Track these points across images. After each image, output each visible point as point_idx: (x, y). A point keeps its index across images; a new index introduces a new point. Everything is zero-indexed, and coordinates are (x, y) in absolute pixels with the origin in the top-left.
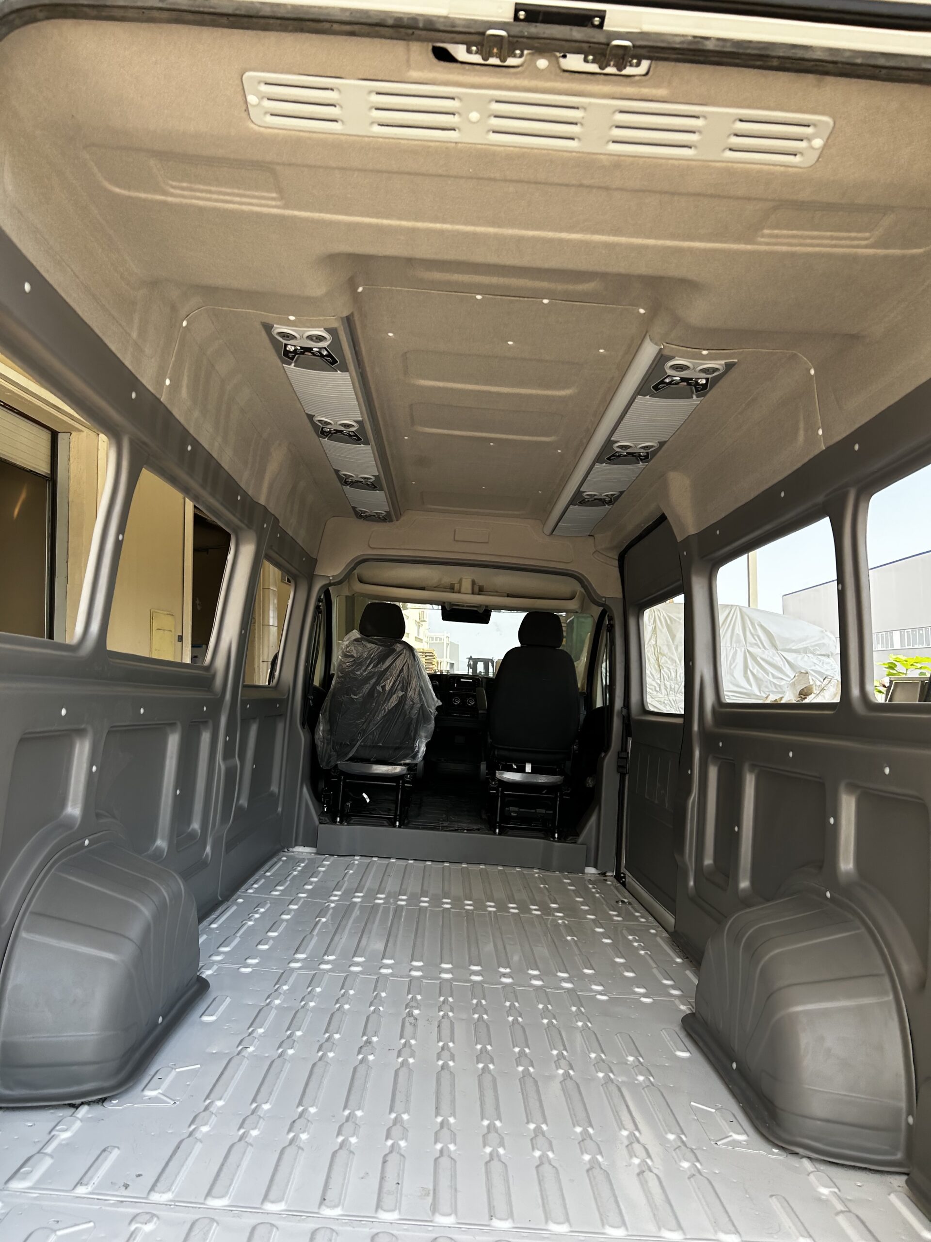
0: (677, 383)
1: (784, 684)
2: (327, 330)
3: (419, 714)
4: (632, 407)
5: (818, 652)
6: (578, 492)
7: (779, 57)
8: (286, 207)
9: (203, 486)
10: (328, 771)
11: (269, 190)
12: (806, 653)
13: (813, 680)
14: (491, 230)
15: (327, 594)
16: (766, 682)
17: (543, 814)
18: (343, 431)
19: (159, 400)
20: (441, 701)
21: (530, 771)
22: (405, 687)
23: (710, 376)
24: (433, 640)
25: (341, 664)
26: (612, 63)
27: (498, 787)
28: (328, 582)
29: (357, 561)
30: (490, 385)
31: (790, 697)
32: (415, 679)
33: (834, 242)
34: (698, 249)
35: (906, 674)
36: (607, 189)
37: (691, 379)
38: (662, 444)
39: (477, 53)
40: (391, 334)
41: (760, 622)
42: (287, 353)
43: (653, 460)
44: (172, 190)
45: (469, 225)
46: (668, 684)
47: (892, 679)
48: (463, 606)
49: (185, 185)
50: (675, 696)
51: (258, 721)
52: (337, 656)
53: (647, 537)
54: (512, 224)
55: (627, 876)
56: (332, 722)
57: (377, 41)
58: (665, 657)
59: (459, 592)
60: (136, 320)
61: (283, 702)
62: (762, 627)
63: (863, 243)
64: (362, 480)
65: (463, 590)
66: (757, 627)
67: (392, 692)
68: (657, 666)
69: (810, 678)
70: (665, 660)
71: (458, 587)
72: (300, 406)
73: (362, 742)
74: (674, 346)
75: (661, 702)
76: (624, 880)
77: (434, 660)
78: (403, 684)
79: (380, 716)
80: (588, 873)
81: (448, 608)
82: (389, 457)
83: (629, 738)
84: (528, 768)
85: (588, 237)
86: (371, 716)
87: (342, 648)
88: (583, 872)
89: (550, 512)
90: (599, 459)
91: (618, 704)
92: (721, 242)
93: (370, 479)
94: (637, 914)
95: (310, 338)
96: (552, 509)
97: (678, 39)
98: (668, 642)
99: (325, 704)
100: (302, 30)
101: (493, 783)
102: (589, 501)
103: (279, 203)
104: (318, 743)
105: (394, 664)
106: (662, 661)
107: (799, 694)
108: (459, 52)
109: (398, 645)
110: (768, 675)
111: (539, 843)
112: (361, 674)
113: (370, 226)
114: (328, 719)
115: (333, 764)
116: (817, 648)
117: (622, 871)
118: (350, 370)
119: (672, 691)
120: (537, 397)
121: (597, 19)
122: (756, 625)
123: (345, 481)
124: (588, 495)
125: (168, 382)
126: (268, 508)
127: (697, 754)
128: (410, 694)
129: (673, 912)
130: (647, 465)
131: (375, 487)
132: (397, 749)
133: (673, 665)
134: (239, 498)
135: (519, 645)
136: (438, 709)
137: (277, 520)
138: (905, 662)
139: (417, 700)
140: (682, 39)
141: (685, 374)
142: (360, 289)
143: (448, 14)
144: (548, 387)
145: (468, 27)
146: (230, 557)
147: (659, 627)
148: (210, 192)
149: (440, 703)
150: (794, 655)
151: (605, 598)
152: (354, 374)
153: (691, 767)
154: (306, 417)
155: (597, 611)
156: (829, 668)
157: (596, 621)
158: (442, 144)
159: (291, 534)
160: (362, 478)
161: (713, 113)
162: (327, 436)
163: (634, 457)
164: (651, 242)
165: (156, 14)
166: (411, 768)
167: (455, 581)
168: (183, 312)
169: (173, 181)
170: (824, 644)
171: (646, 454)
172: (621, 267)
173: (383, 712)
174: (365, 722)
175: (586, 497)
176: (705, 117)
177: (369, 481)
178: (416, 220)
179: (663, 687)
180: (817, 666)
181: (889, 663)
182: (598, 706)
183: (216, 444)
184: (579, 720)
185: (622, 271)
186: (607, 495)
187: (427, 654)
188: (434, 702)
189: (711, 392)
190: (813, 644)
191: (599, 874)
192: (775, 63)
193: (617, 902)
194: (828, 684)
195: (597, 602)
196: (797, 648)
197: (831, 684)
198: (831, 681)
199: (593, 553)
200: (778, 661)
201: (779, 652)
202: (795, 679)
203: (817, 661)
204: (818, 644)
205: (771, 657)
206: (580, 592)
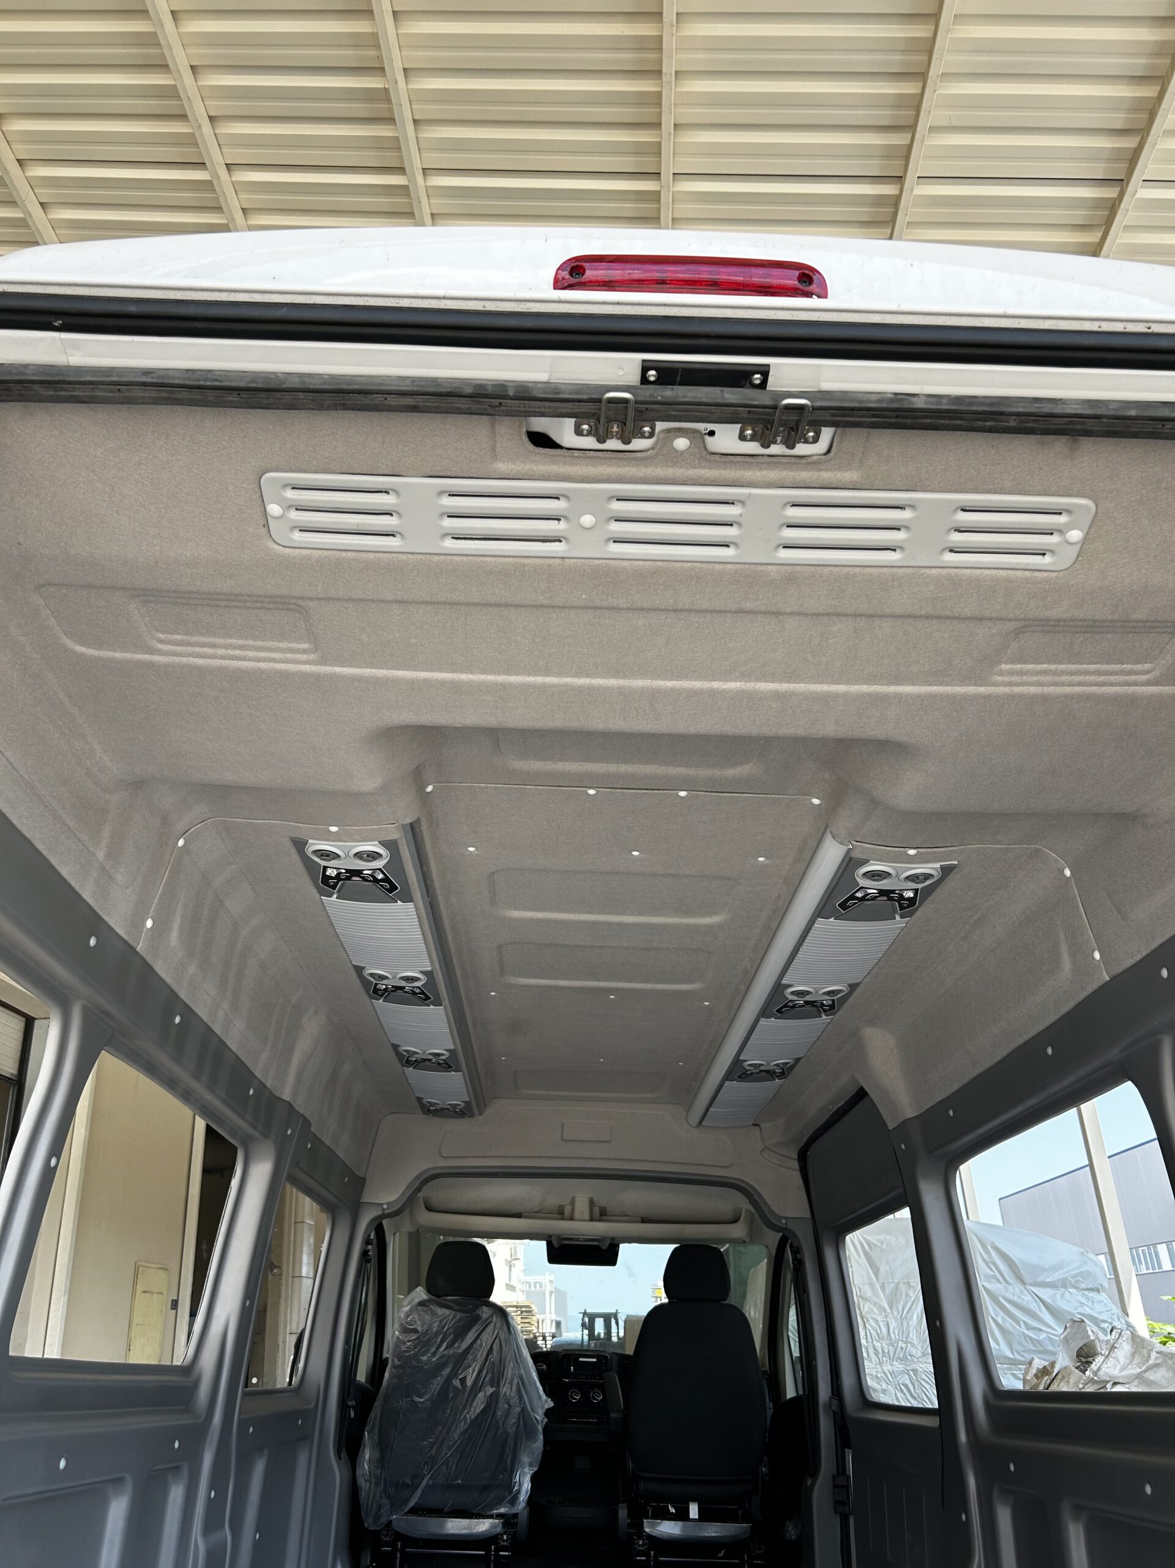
0: (874, 899)
1: (1044, 1338)
2: (383, 843)
3: (519, 1424)
4: (809, 935)
5: (1083, 1286)
6: (737, 1062)
7: (1018, 414)
8: (323, 661)
9: (196, 1077)
10: (377, 1533)
11: (299, 639)
12: (1066, 1288)
13: (1092, 1330)
14: (613, 682)
15: (380, 1231)
16: (1019, 1336)
18: (404, 988)
19: (133, 949)
20: (552, 1400)
21: (697, 1517)
22: (496, 1380)
23: (920, 886)
24: (530, 1287)
25: (399, 1343)
26: (779, 439)
27: (649, 1549)
28: (380, 1213)
29: (426, 1175)
30: (610, 913)
32: (511, 1364)
33: (1101, 679)
34: (909, 696)
36: (777, 614)
37: (893, 892)
38: (853, 987)
39: (589, 434)
40: (471, 849)
41: (992, 1241)
42: (326, 879)
43: (840, 1013)
44: (160, 646)
45: (583, 677)
46: (878, 1344)
48: (578, 1240)
49: (178, 637)
50: (892, 1365)
51: (266, 1452)
52: (393, 1332)
53: (837, 1125)
54: (644, 673)
56: (382, 1446)
57: (452, 418)
58: (868, 1303)
59: (572, 1219)
60: (106, 834)
61: (307, 1415)
62: (997, 1249)
63: (1144, 678)
64: (431, 1057)
65: (577, 1215)
66: (991, 1251)
67: (477, 1388)
69: (1088, 1326)
70: (870, 1308)
71: (570, 1211)
72: (345, 954)
73: (430, 1478)
74: (868, 845)
77: (534, 1318)
78: (493, 1373)
79: (458, 1431)
81: (556, 1245)
82: (469, 1022)
83: (847, 1450)
84: (694, 1511)
85: (751, 686)
86: (445, 1431)
87: (399, 1318)
89: (696, 1094)
90: (765, 1012)
91: (823, 1390)
92: (942, 684)
93: (443, 1055)
95: (359, 855)
96: (700, 1087)
97: (874, 397)
98: (869, 1278)
99: (373, 1414)
100: (344, 407)
101: (641, 1542)
102: (752, 1074)
103: (312, 657)
104: (362, 1482)
105: (479, 1341)
106: (866, 1310)
107: (1078, 1355)
108: (565, 431)
109: (485, 1308)
110: (1019, 1325)
112: (429, 1360)
113: (443, 683)
114: (377, 1441)
115: (384, 1520)
116: (1080, 1278)
118: (415, 900)
119: (886, 1357)
120: (676, 927)
121: (757, 376)
122: (989, 1247)
123: (408, 1060)
124: (750, 1065)
125: (149, 923)
126: (295, 1106)
127: (972, 1483)
128: (505, 1390)
130: (832, 1019)
131: (450, 1067)
132: (486, 1488)
133: (881, 1315)
134: (251, 1092)
135: (666, 1300)
136: (548, 1413)
137: (307, 1122)
139: (515, 1400)
140: (879, 396)
141: (884, 884)
142: (430, 789)
143: (549, 379)
144: (689, 913)
145: (577, 393)
146: (235, 1183)
147: (854, 1257)
148: (214, 646)
149: (550, 1404)
150: (1050, 1291)
151: (786, 1218)
152: (421, 905)
153: (965, 1508)
154: (352, 970)
155: (774, 1238)
156: (1102, 1310)
157: (774, 1254)
158: (542, 561)
159: (328, 1143)
160: (431, 1054)
161: (924, 501)
162: (382, 996)
163: (815, 1008)
164: (841, 688)
165: (138, 392)
166: (509, 1521)
167: (566, 1202)
168: (180, 826)
169: (163, 632)
170: (1089, 1273)
171: (830, 1002)
172: (798, 728)
173: (462, 1424)
174: (434, 1443)
175: (748, 1068)
176: (913, 507)
177: (442, 1058)
178: (507, 672)
179: (871, 1352)
180: (1085, 1307)
182: (789, 1397)
183: (221, 1013)
184: (765, 1419)
185: (801, 732)
186: (777, 1065)
187: (524, 1309)
188: (541, 1402)
189: (921, 909)
190: (1073, 1273)
192: (1013, 423)
194: (1118, 1338)
195: (775, 1225)
196: (1052, 1280)
197: (1124, 1339)
198: (1120, 1334)
199: (762, 1151)
200: (1027, 1300)
201: (1027, 1287)
202: (1065, 1333)
203: (1084, 1299)
204: (1080, 1272)
205: (1018, 1296)
206: (748, 1211)
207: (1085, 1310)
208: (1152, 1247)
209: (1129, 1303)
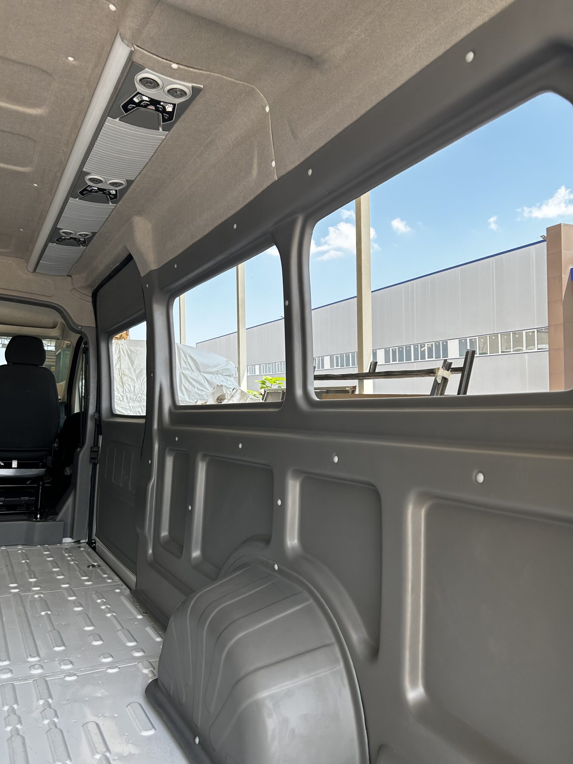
0: (145, 106)
1: (204, 394)
4: (102, 130)
5: (224, 374)
6: (55, 230)
12: (217, 375)
13: (225, 390)
16: (194, 393)
17: (26, 500)
21: (16, 467)
23: (177, 101)
31: (211, 401)
35: (271, 387)
37: (159, 102)
41: (189, 354)
43: (121, 201)
46: (128, 395)
47: (265, 390)
50: (134, 404)
53: (114, 277)
55: (97, 541)
58: (126, 377)
62: (191, 357)
66: (188, 357)
68: (121, 383)
69: (224, 389)
70: (127, 379)
74: (145, 52)
75: (123, 408)
76: (94, 545)
80: (65, 543)
83: (100, 436)
84: (15, 464)
88: (61, 543)
89: (32, 252)
90: (72, 193)
91: (92, 409)
94: (105, 576)
96: (33, 247)
102: (65, 239)
106: (124, 380)
107: (217, 400)
110: (195, 388)
111: (23, 525)
116: (224, 371)
117: (93, 538)
119: (131, 400)
122: (187, 356)
127: (156, 446)
129: (134, 572)
130: (116, 206)
133: (132, 382)
135: (5, 363)
138: (271, 381)
141: (154, 94)
147: (122, 357)
150: (211, 375)
151: (81, 326)
153: (151, 457)
155: (75, 337)
156: (230, 384)
157: (75, 346)
163: (105, 195)
170: (228, 369)
171: (115, 192)
175: (63, 234)
179: (125, 398)
180: (224, 382)
181: (262, 381)
182: (76, 412)
184: (59, 423)
186: (81, 235)
189: (176, 124)
190: (221, 369)
191: (74, 542)
193: (89, 567)
194: (236, 393)
195: (75, 330)
196: (213, 371)
197: (238, 393)
198: (237, 391)
199: (71, 290)
200: (201, 379)
201: (201, 373)
202: (213, 391)
203: (224, 379)
204: (225, 369)
205: (196, 377)
206: (62, 323)
207: (224, 384)
208: (253, 366)
209: (242, 381)
